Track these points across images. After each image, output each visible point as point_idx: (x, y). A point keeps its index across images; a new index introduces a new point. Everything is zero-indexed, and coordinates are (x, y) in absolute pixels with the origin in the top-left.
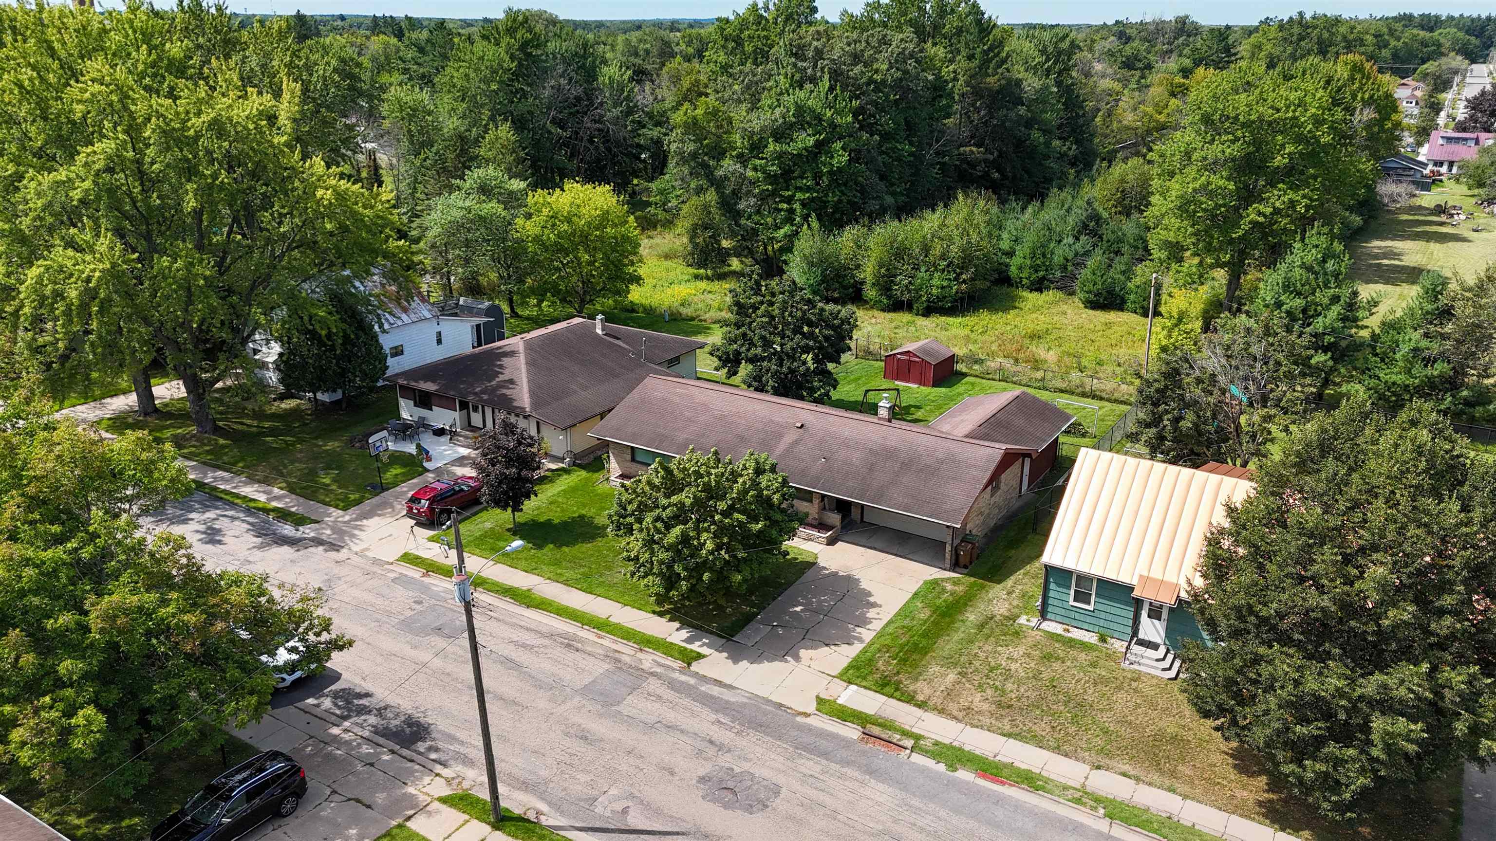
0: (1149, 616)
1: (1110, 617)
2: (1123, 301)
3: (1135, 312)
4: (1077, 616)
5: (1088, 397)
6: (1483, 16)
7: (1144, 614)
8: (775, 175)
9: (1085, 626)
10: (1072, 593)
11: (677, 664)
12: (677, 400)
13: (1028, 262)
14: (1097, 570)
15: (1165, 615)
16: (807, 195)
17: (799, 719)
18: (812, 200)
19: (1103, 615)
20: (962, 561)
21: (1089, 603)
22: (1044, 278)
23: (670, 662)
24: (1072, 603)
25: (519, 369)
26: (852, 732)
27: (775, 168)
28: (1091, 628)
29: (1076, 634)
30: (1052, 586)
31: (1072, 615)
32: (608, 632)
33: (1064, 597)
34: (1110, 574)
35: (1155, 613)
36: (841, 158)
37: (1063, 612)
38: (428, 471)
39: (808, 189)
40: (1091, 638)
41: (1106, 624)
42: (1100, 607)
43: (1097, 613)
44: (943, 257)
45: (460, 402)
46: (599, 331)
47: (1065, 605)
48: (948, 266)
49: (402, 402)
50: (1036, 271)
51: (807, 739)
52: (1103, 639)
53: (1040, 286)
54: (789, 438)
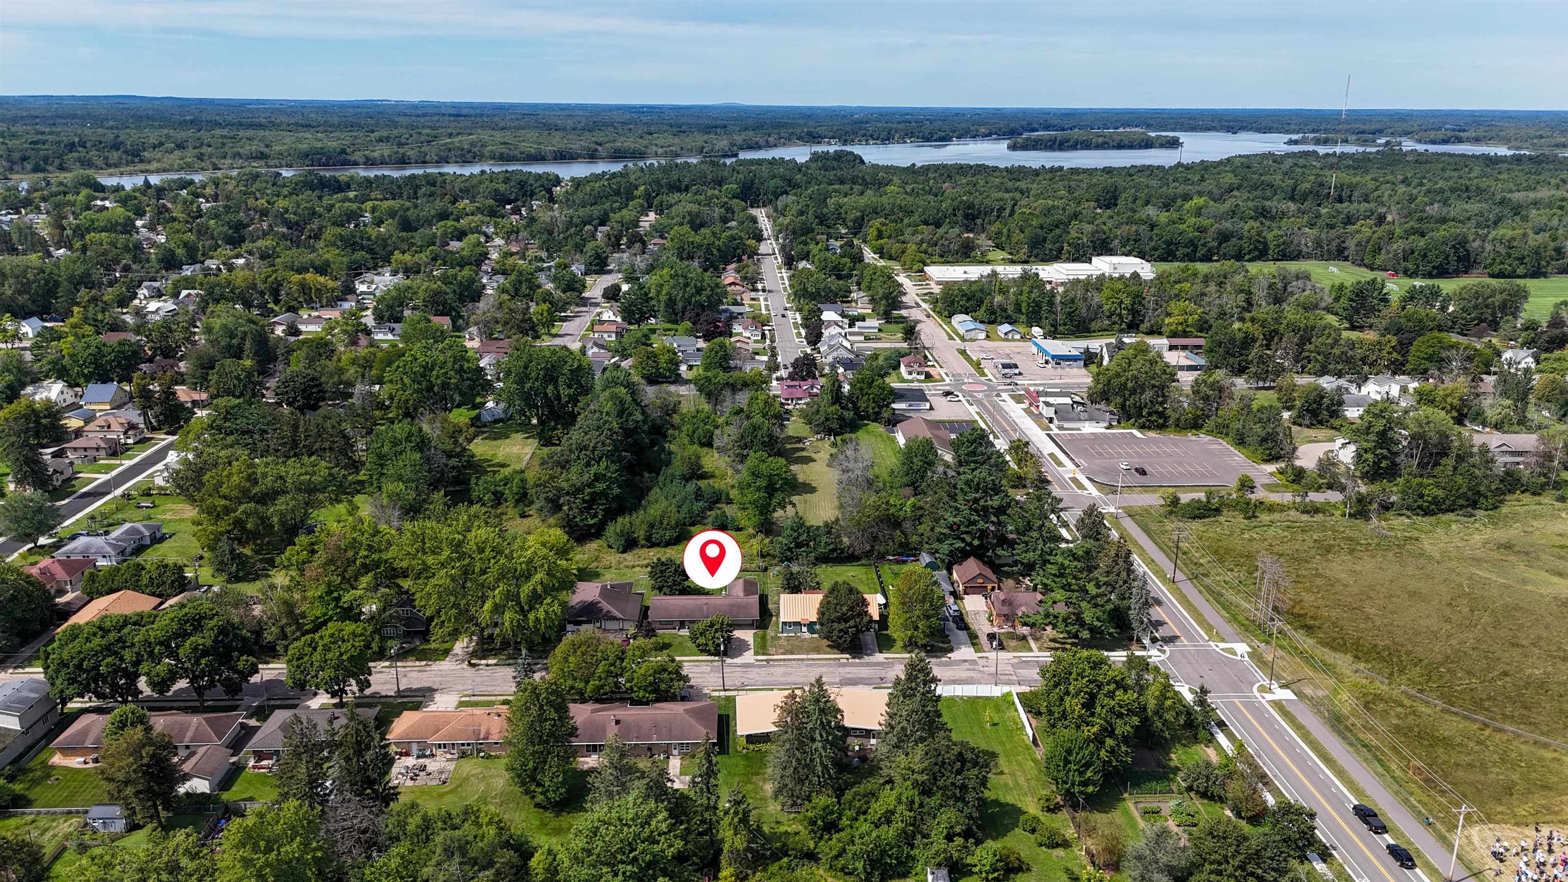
12: (663, 602)
17: (758, 665)
20: (758, 626)
23: (721, 664)
45: (595, 621)
53: (693, 524)
54: (705, 607)
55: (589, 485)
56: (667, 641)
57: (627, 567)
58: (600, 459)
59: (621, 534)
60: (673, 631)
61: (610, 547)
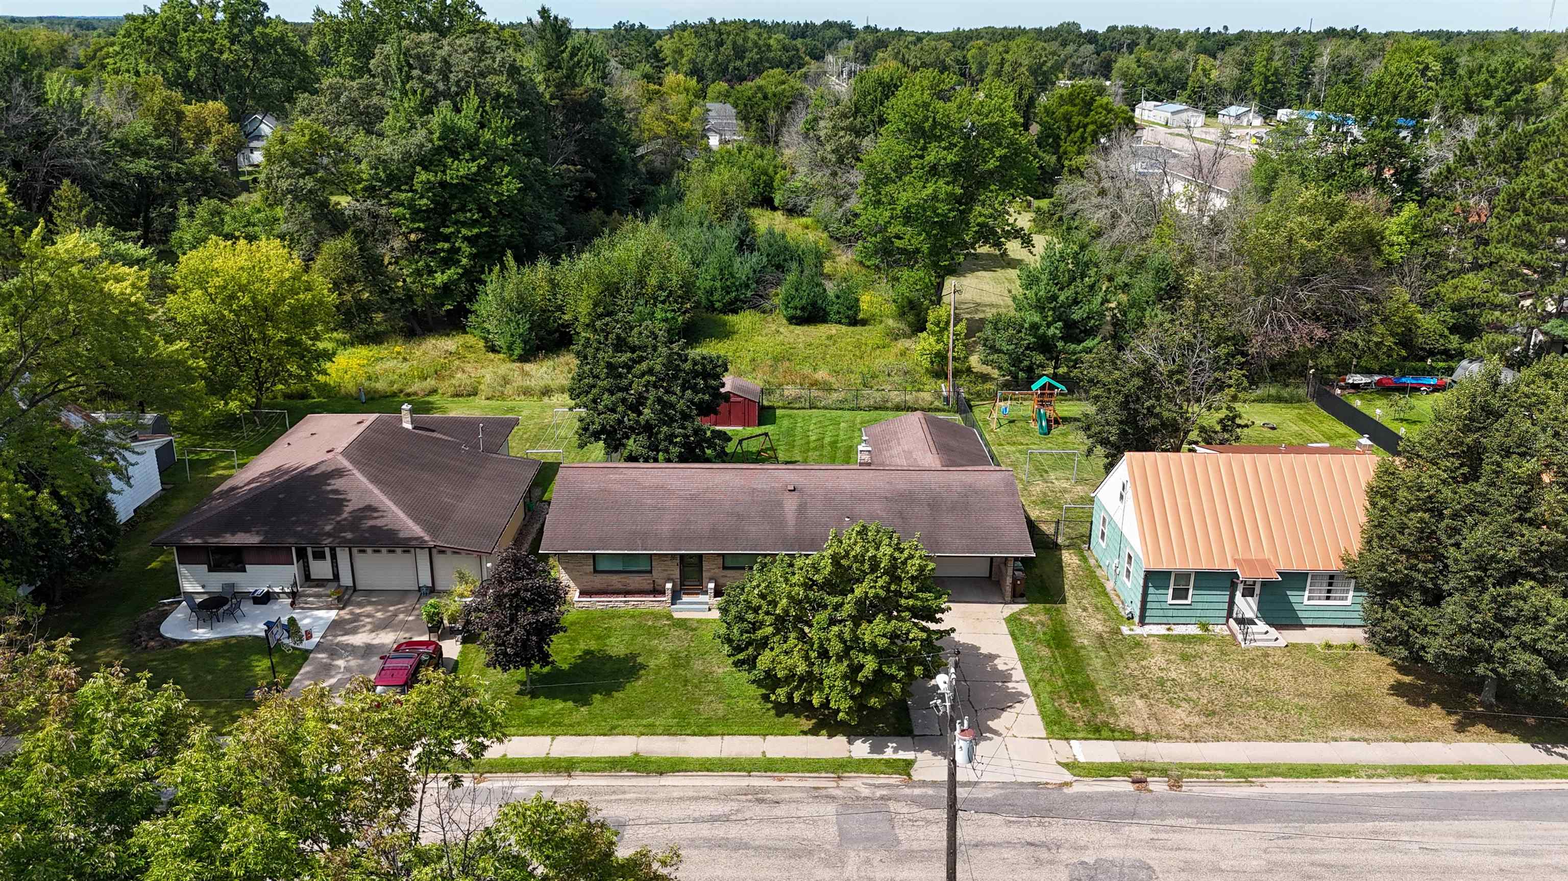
0: (1243, 596)
1: (1206, 606)
2: (827, 314)
3: (840, 323)
4: (1175, 613)
5: (902, 410)
6: (802, 23)
7: (1238, 594)
8: (428, 211)
9: (1182, 620)
10: (1171, 591)
11: (895, 779)
12: (617, 487)
13: (718, 284)
14: (1192, 565)
15: (1257, 591)
16: (476, 230)
17: (1066, 790)
18: (477, 236)
19: (1200, 606)
20: (1019, 590)
21: (1186, 598)
22: (737, 299)
23: (883, 780)
24: (1170, 602)
25: (367, 491)
26: (1122, 786)
27: (425, 201)
28: (1188, 620)
29: (1179, 630)
30: (1151, 590)
31: (1170, 613)
32: (786, 771)
33: (1162, 598)
34: (1204, 565)
35: (1248, 592)
36: (510, 186)
37: (1161, 613)
38: (310, 652)
39: (474, 223)
40: (1194, 630)
41: (1203, 613)
42: (1197, 598)
43: (1194, 606)
44: (661, 287)
45: (297, 549)
46: (408, 426)
47: (1164, 606)
48: (668, 297)
49: (183, 570)
50: (728, 293)
51: (1103, 806)
52: (1204, 627)
53: (733, 308)
54: (790, 504)
55: (427, 162)
56: (617, 647)
57: (527, 392)
58: (463, 91)
59: (522, 305)
60: (648, 603)
61: (493, 349)
